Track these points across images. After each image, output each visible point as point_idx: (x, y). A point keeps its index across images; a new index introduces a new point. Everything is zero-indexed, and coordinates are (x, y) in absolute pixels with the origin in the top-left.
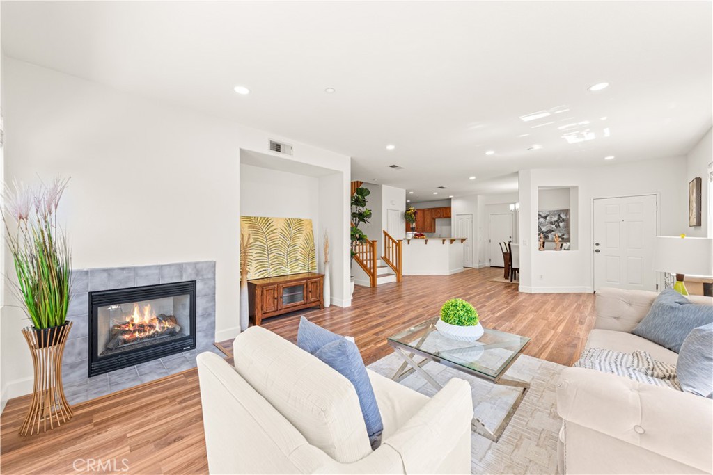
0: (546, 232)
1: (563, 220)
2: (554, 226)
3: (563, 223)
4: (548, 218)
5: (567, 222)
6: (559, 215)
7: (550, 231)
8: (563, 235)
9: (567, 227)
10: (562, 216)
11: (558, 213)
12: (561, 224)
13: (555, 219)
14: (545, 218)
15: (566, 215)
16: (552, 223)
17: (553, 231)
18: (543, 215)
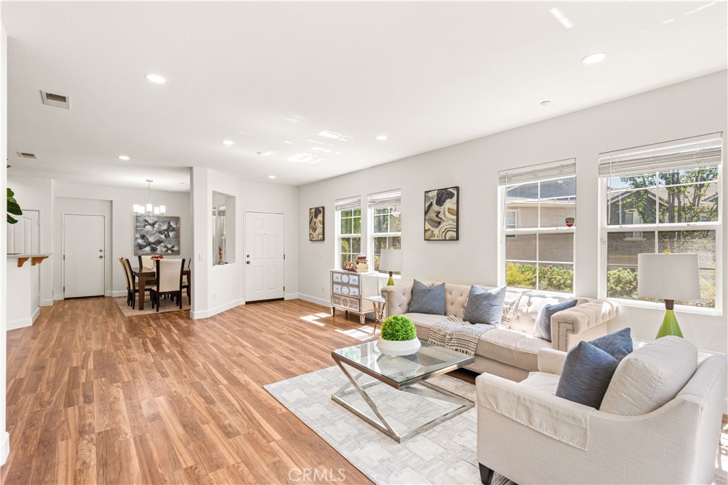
0: (153, 243)
1: (173, 230)
2: (163, 236)
3: (174, 233)
4: (156, 226)
5: (177, 231)
6: (169, 223)
7: (159, 242)
8: (173, 247)
9: (177, 237)
10: (172, 224)
11: (168, 220)
12: (171, 234)
13: (165, 227)
14: (153, 225)
15: (176, 224)
16: (161, 232)
17: (162, 242)
18: (151, 221)
